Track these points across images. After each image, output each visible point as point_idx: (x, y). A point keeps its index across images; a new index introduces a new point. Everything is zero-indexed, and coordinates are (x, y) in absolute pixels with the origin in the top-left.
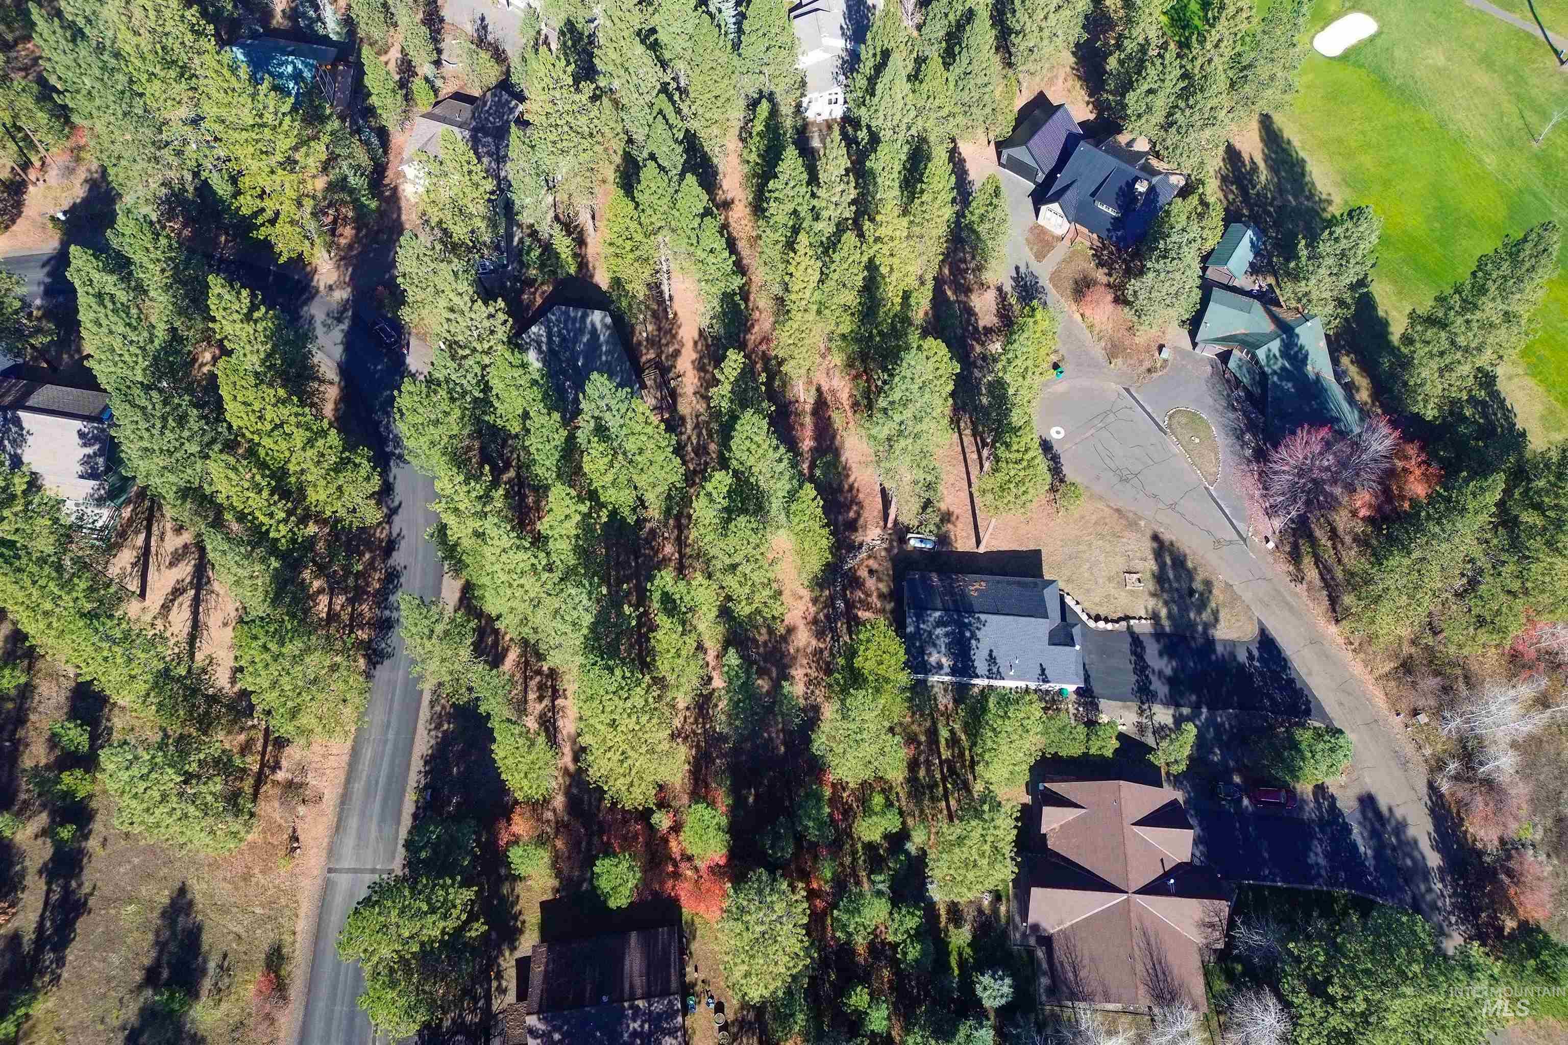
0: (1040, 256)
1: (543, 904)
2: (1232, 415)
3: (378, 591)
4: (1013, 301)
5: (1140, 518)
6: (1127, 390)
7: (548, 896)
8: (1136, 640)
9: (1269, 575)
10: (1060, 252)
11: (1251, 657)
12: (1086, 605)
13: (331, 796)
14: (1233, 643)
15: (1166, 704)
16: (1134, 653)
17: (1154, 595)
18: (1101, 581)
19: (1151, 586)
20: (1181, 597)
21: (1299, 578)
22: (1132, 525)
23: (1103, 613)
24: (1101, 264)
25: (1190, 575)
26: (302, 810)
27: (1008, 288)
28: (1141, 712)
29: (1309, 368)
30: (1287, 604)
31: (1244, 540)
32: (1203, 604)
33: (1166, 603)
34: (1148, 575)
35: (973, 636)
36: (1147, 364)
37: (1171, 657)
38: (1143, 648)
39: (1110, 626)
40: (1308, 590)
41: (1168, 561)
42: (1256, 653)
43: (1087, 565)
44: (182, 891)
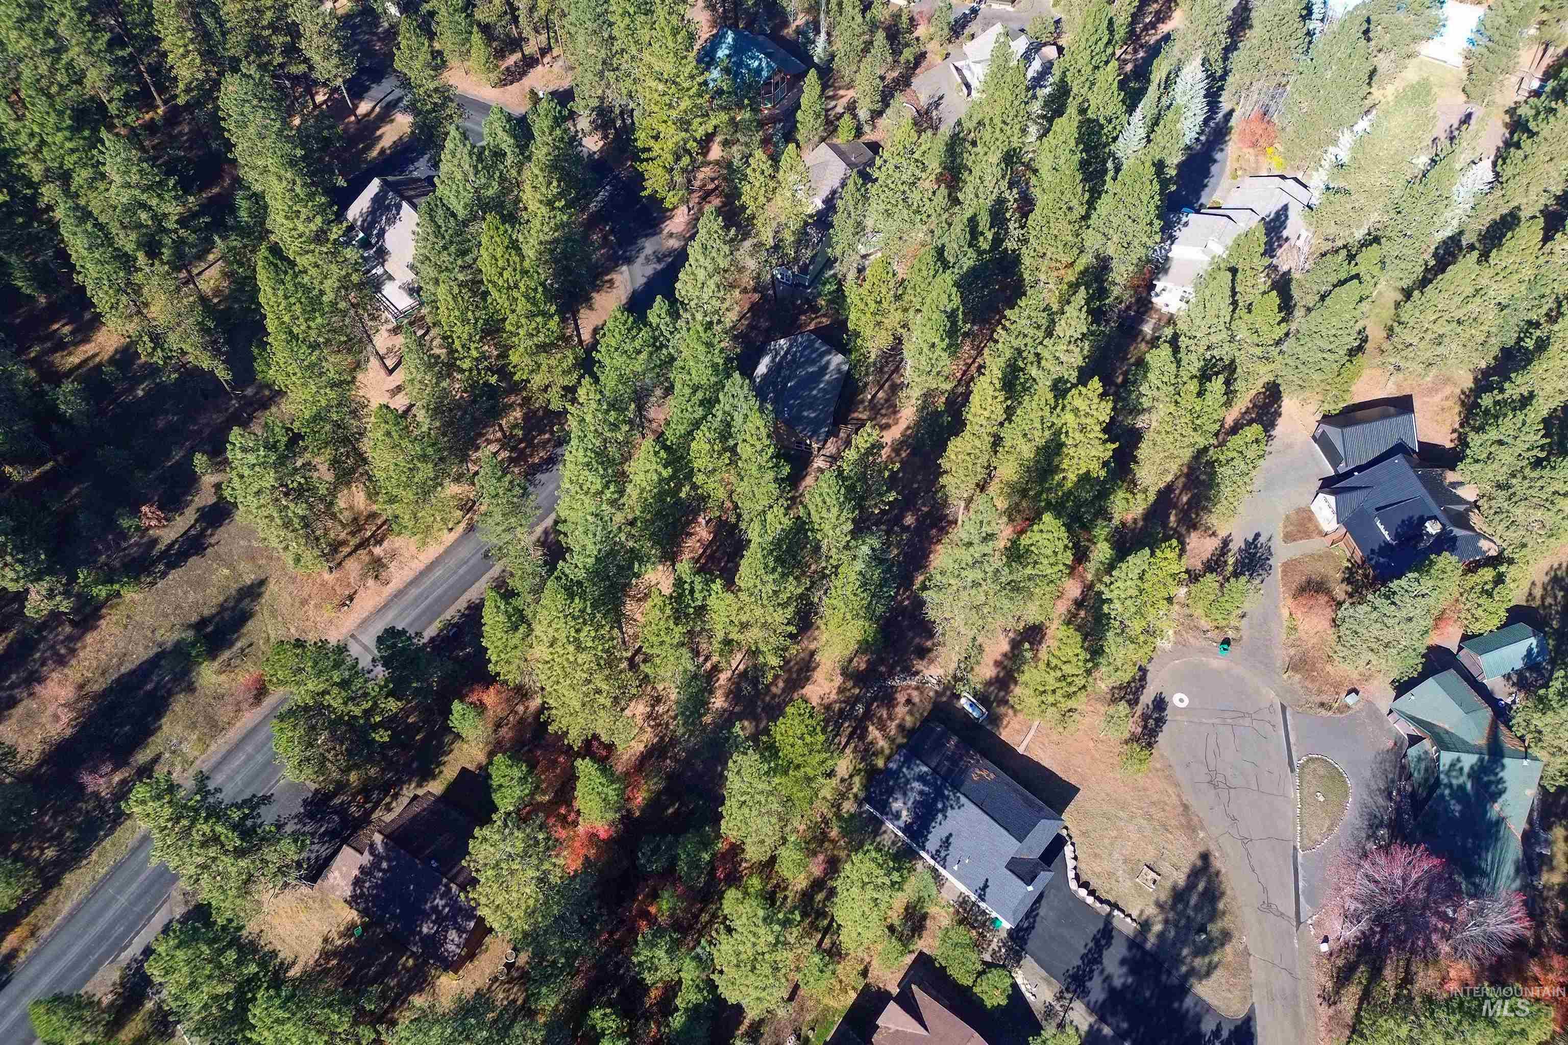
0: (1289, 537)
1: (464, 770)
2: (1381, 801)
4: (1231, 561)
5: (1203, 828)
6: (1284, 708)
7: (471, 767)
8: (1107, 932)
9: (1299, 973)
10: (1315, 545)
11: (1217, 1033)
12: (1082, 866)
13: (394, 586)
14: (1208, 1009)
15: (1092, 1009)
16: (1096, 940)
17: (1160, 905)
18: (1116, 856)
19: (1163, 897)
20: (1188, 927)
21: (1331, 999)
22: (1190, 828)
23: (1094, 884)
24: (1348, 580)
25: (1214, 915)
26: (371, 582)
27: (1234, 546)
28: (1060, 998)
29: (1497, 807)
30: (1296, 1014)
31: (1299, 923)
32: (1204, 950)
33: (1166, 922)
34: (1168, 884)
35: (943, 810)
36: (1325, 698)
37: (1132, 971)
38: (1109, 944)
39: (1090, 900)
40: (1331, 1018)
41: (1201, 886)
42: (1225, 1034)
43: (1114, 834)
44: (262, 583)
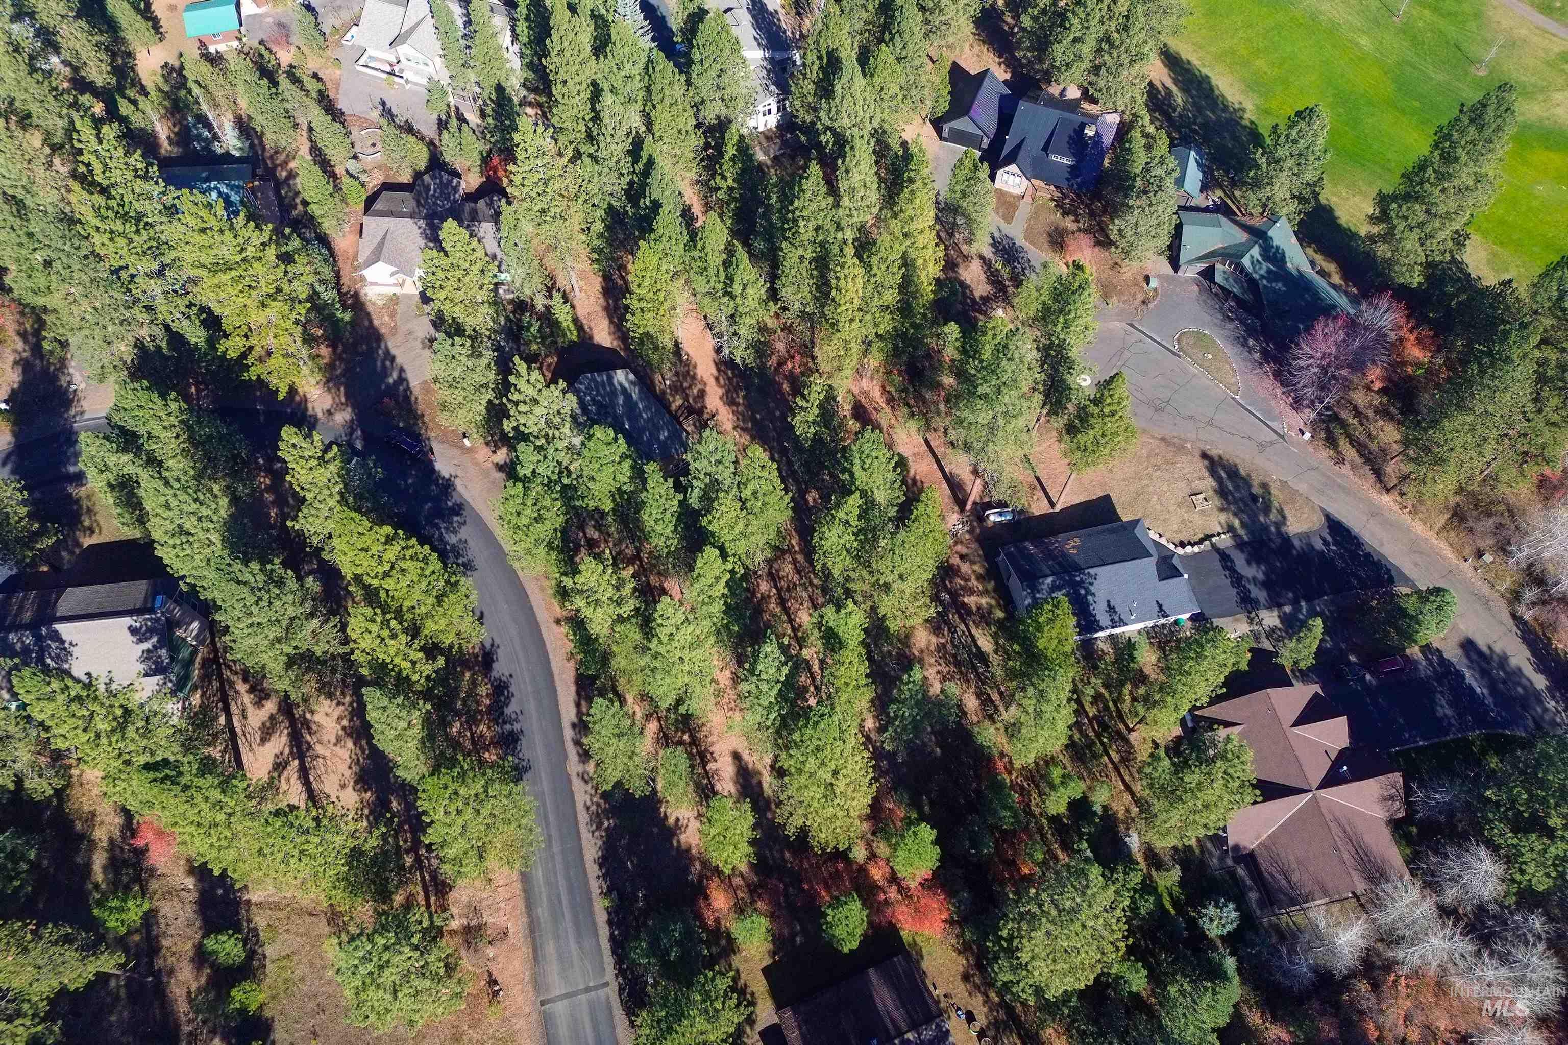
0: (1008, 218)
1: (766, 971)
2: (1230, 326)
3: (489, 708)
4: (999, 266)
5: (1185, 441)
6: (1132, 325)
7: (767, 962)
8: (1224, 556)
9: (1315, 464)
10: (1024, 209)
11: (1326, 543)
12: (1168, 535)
13: (516, 927)
14: (1307, 535)
15: (1269, 607)
16: (1225, 568)
17: (1222, 510)
18: (1172, 509)
19: (1217, 502)
20: (1246, 505)
21: (1340, 460)
22: (1180, 449)
23: (1184, 538)
24: (1065, 214)
25: (1246, 482)
26: (491, 952)
27: (989, 255)
28: (1251, 621)
29: (1289, 265)
30: (1339, 486)
31: (1282, 437)
32: (1267, 507)
33: (1235, 514)
34: (1210, 493)
35: (1088, 592)
36: (1140, 297)
37: (1258, 563)
38: (1232, 561)
39: (1196, 549)
40: (1352, 468)
41: (1223, 474)
42: (1329, 538)
43: (1155, 499)
